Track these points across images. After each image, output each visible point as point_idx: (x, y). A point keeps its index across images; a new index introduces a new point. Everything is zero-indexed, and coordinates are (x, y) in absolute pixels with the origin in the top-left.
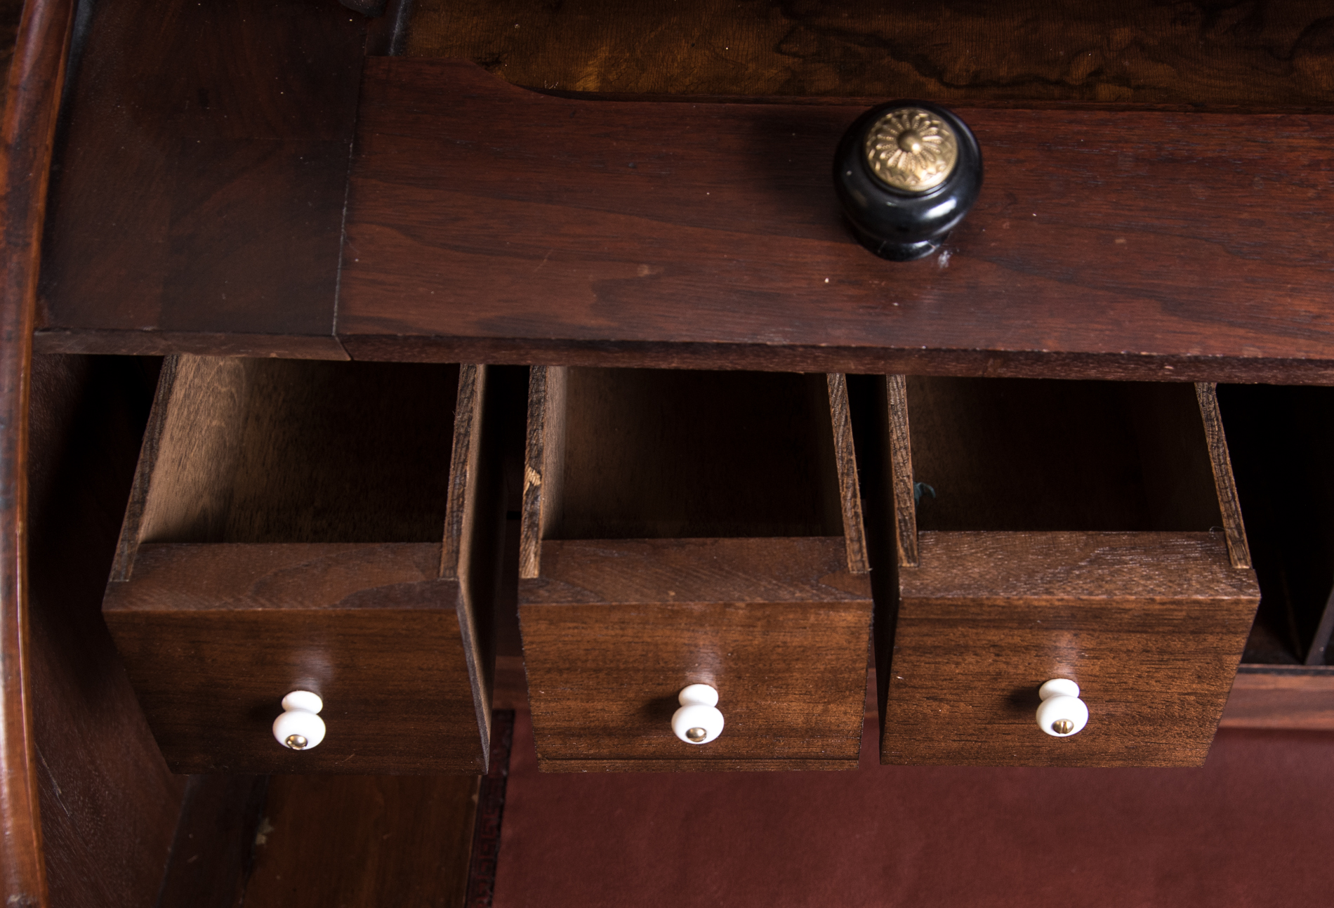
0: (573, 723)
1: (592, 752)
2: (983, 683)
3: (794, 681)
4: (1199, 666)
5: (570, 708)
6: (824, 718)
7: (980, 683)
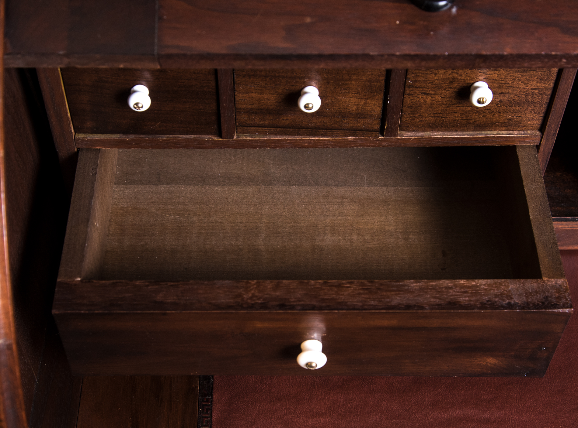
0: (253, 106)
1: (261, 123)
2: (447, 84)
3: (352, 86)
4: (540, 74)
5: (253, 97)
6: (365, 108)
7: (445, 85)
